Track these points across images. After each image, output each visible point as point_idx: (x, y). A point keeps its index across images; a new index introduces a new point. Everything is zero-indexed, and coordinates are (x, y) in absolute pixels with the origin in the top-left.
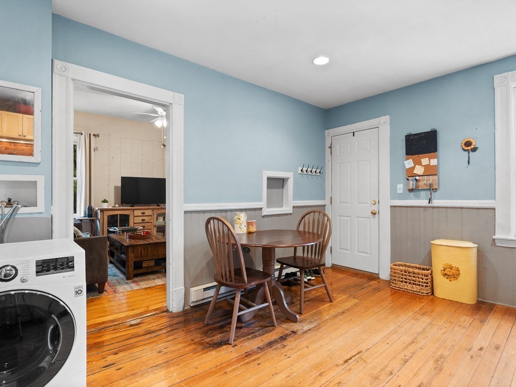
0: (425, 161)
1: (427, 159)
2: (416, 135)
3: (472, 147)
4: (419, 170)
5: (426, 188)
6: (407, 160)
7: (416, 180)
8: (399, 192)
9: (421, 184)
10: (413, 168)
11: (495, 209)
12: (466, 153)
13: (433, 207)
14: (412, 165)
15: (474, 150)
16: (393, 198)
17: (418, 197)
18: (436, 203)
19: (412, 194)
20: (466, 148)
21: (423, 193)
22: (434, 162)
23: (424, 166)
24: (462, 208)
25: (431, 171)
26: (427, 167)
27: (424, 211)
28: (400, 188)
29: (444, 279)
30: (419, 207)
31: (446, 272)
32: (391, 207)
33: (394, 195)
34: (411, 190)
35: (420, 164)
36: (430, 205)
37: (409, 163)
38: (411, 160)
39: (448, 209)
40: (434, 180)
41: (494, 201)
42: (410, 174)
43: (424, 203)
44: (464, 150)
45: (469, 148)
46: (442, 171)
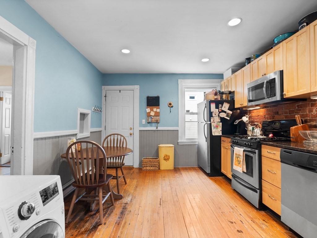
0: (155, 110)
1: (156, 109)
2: (151, 97)
3: (172, 105)
4: (152, 114)
5: (155, 122)
6: (147, 108)
7: (152, 118)
8: (143, 123)
9: (153, 120)
10: (150, 112)
11: (178, 131)
12: (169, 108)
13: (157, 130)
14: (150, 111)
15: (172, 107)
16: (140, 126)
17: (151, 126)
18: (159, 128)
19: (149, 124)
20: (170, 106)
21: (153, 124)
22: (158, 110)
23: (154, 112)
24: (168, 130)
25: (157, 114)
26: (156, 112)
27: (154, 132)
28: (144, 121)
29: (164, 161)
30: (152, 130)
31: (165, 158)
32: (139, 131)
33: (141, 125)
34: (149, 123)
35: (153, 111)
36: (157, 129)
37: (148, 110)
38: (149, 108)
39: (163, 131)
40: (158, 118)
41: (178, 127)
42: (149, 115)
43: (154, 128)
44: (169, 107)
45: (171, 106)
46: (161, 114)
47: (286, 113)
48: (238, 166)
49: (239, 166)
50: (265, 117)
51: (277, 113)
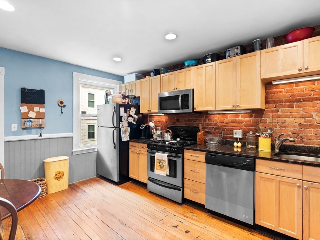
0: (37, 109)
1: (38, 108)
2: (30, 90)
3: (64, 105)
4: (32, 115)
5: (37, 127)
6: (21, 106)
7: (31, 121)
8: (13, 129)
9: (34, 124)
10: (28, 113)
11: (72, 137)
12: (60, 107)
13: (43, 139)
14: (27, 111)
15: (64, 106)
16: (6, 134)
17: (30, 133)
18: (44, 136)
19: (25, 131)
20: (61, 105)
21: (33, 130)
22: (42, 110)
23: (35, 112)
24: (58, 138)
25: (40, 116)
26: (38, 113)
27: (35, 142)
28: (15, 127)
29: (57, 181)
30: (31, 140)
31: (57, 176)
32: (5, 142)
33: (8, 131)
34: (24, 129)
35: (33, 110)
36: (41, 138)
37: (24, 109)
38: (26, 107)
39: (50, 139)
40: (42, 122)
41: (72, 133)
42: (25, 117)
43: (36, 136)
44: (60, 106)
45: (62, 105)
46: (46, 116)
47: (186, 121)
48: (159, 170)
49: (162, 170)
50: (166, 123)
51: (178, 120)
